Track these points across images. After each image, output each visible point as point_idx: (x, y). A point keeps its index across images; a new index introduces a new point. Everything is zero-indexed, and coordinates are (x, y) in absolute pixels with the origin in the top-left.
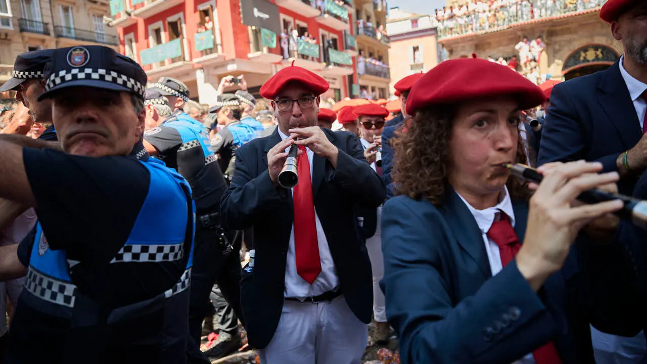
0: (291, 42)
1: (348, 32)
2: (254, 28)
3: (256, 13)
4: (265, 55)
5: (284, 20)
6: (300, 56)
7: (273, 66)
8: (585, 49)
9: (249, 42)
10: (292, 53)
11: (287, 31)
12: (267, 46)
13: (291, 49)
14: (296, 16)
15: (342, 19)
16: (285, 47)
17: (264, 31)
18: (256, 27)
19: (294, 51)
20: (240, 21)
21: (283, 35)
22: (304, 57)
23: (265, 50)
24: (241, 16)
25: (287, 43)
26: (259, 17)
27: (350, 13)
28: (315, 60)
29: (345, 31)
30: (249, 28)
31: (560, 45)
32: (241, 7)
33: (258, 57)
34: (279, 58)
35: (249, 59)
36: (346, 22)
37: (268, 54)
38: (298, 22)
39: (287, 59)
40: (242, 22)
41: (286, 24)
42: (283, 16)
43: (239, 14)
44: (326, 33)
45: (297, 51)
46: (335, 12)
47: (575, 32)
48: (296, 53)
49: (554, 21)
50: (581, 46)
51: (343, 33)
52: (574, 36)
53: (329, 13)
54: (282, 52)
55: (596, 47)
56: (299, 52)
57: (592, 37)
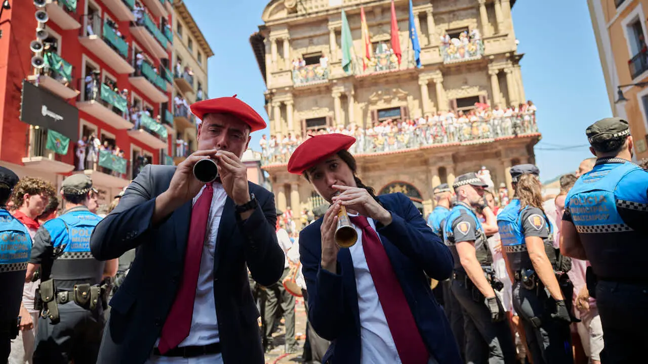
0: (91, 151)
1: (166, 152)
2: (37, 127)
3: (45, 111)
4: (49, 162)
5: (85, 127)
6: (101, 169)
7: (60, 177)
8: (393, 185)
9: (27, 144)
10: (90, 165)
11: (88, 139)
12: (54, 152)
13: (89, 159)
14: (101, 124)
15: (161, 137)
16: (82, 157)
17: (52, 135)
18: (40, 126)
19: (93, 162)
20: (17, 117)
21: (81, 142)
22: (107, 171)
23: (51, 156)
24: (21, 110)
25: (84, 151)
26: (47, 116)
27: (170, 133)
28: (121, 176)
29: (162, 150)
30: (31, 127)
31: (373, 180)
32: (22, 101)
33: (37, 162)
34: (70, 168)
35: (23, 164)
36: (164, 141)
37: (53, 161)
38: (103, 132)
39: (83, 170)
40: (20, 117)
41: (87, 132)
42: (83, 122)
43: (19, 109)
44: (139, 149)
45: (97, 162)
46: (152, 128)
47: (384, 169)
48: (95, 165)
49: (367, 158)
50: (389, 182)
51: (160, 152)
52: (383, 173)
53: (146, 129)
54: (76, 162)
55: (402, 184)
56: (100, 164)
57: (397, 174)
